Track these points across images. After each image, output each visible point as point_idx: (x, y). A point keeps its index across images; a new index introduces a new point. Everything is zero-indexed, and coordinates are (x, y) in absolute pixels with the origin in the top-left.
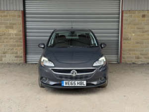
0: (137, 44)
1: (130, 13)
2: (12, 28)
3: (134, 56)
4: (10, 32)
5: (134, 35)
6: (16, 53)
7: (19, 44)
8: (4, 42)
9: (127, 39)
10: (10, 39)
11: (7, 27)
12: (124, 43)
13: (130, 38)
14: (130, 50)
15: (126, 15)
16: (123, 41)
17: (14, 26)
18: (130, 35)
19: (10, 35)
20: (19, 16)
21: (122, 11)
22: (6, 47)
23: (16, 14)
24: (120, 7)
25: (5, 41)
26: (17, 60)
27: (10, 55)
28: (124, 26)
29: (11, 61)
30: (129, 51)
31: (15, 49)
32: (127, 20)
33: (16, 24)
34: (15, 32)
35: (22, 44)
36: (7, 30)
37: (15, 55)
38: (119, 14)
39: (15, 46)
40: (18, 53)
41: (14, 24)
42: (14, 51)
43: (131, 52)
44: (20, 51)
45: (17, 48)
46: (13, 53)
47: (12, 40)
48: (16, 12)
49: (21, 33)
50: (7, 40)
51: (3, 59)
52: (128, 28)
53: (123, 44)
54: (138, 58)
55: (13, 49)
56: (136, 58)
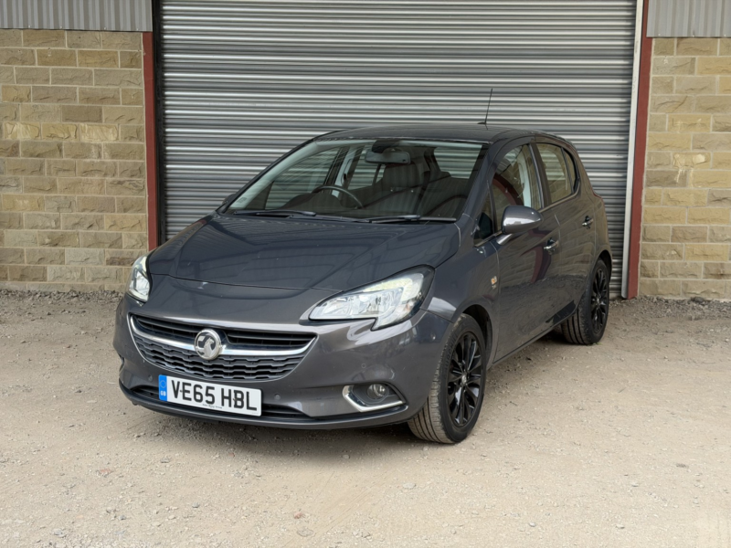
0: (718, 207)
1: (687, 51)
2: (95, 117)
3: (702, 262)
4: (85, 139)
5: (701, 158)
6: (116, 243)
7: (130, 196)
8: (53, 187)
9: (667, 180)
10: (86, 173)
11: (71, 115)
12: (650, 201)
13: (684, 177)
14: (678, 235)
15: (666, 59)
16: (644, 192)
17: (106, 107)
18: (681, 160)
19: (84, 150)
20: (131, 61)
21: (646, 41)
22: (64, 214)
23: (118, 46)
24: (633, 18)
25: (61, 180)
26: (118, 277)
27: (83, 251)
28: (650, 113)
29: (89, 284)
30: (675, 238)
31: (107, 222)
32: (668, 86)
33: (115, 100)
34: (112, 138)
35: (145, 196)
36: (71, 125)
37: (109, 252)
38: (631, 57)
39: (107, 206)
40: (125, 242)
41: (103, 99)
42: (106, 230)
43: (684, 247)
44: (135, 233)
45: (118, 215)
46: (97, 243)
47: (97, 178)
48: (118, 39)
49: (142, 143)
50: (72, 178)
51: (51, 270)
52: (673, 121)
53: (644, 206)
54: (722, 275)
55: (99, 222)
56: (709, 274)
